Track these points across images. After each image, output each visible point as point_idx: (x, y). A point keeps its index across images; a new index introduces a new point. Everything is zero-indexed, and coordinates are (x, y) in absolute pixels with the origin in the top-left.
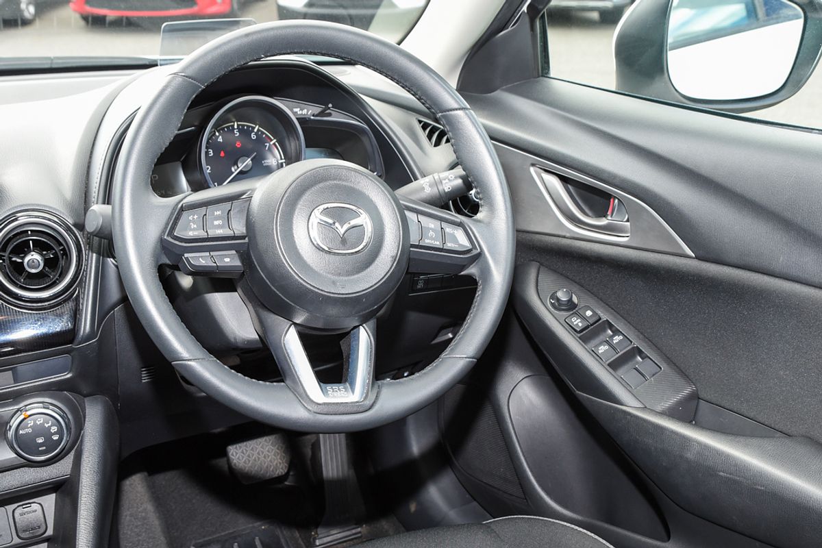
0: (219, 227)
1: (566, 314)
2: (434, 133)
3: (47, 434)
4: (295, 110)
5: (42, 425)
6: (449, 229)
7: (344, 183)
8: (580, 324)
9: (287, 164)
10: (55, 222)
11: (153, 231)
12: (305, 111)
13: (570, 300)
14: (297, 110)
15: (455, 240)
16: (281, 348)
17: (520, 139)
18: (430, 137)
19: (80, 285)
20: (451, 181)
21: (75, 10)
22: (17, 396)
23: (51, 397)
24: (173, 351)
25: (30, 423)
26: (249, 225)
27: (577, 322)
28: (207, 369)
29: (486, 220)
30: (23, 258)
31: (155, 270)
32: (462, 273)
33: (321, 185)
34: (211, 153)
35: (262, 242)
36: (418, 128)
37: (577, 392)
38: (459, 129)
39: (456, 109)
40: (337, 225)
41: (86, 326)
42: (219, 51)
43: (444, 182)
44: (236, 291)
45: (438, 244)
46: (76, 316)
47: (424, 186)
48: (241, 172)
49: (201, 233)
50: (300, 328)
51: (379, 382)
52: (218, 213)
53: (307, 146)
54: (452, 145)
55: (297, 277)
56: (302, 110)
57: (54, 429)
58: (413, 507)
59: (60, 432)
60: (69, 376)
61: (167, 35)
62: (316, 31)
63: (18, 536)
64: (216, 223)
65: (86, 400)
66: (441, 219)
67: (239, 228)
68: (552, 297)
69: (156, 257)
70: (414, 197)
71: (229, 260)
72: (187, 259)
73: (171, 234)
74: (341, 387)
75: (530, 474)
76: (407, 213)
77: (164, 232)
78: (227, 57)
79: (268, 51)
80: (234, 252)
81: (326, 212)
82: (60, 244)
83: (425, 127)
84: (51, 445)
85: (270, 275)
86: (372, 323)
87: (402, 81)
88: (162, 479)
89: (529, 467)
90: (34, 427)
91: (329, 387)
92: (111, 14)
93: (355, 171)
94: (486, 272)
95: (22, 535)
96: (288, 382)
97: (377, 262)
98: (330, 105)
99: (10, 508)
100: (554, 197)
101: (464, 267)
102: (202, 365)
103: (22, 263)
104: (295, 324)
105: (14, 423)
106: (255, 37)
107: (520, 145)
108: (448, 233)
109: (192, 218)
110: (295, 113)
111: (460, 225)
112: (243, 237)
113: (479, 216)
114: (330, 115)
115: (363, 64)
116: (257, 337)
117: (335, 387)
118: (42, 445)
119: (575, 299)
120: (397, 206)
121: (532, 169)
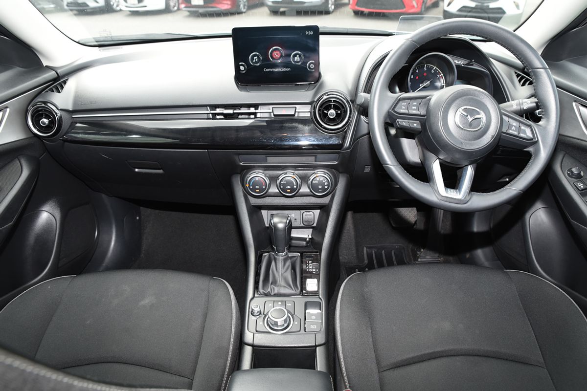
0: (414, 110)
1: (575, 180)
2: (522, 79)
3: (323, 185)
4: (455, 61)
5: (322, 181)
6: (523, 127)
7: (476, 98)
8: (582, 187)
9: (446, 86)
10: (343, 98)
11: (386, 107)
12: (460, 62)
13: (579, 174)
14: (456, 61)
15: (525, 133)
16: (430, 168)
17: (571, 87)
18: (520, 81)
19: (348, 126)
20: (529, 104)
21: (351, 8)
22: (314, 167)
23: (327, 170)
24: (384, 160)
25: (318, 179)
26: (428, 111)
27: (581, 185)
28: (397, 170)
29: (544, 126)
30: (328, 111)
31: (383, 124)
32: (525, 150)
33: (465, 97)
34: (412, 77)
35: (432, 119)
36: (514, 76)
37: (572, 220)
38: (540, 78)
39: (541, 68)
40: (469, 116)
41: (347, 143)
42: (429, 31)
43: (524, 104)
44: (414, 139)
45: (516, 133)
46: (344, 139)
47: (513, 105)
48: (424, 87)
49: (406, 111)
50: (441, 161)
51: (473, 193)
52: (415, 103)
53: (458, 79)
54: (534, 86)
55: (445, 138)
56: (458, 61)
57: (326, 184)
58: (468, 256)
59: (328, 185)
60: (336, 163)
61: (402, 21)
62: (476, 24)
63: (303, 223)
64: (414, 108)
65: (340, 174)
66: (520, 122)
67: (423, 111)
68: (569, 170)
69: (385, 118)
70: (508, 109)
71: (416, 125)
72: (398, 122)
73: (393, 109)
74: (454, 191)
75: (533, 254)
76: (504, 117)
77: (390, 108)
78: (431, 33)
79: (452, 32)
80: (419, 122)
81: (465, 110)
82: (343, 107)
83: (518, 76)
84: (324, 190)
85: (433, 135)
86: (475, 165)
87: (515, 52)
88: (358, 215)
89: (533, 251)
90: (319, 181)
91: (449, 190)
92: (366, 10)
93: (483, 93)
94: (537, 151)
95: (304, 223)
96: (431, 183)
97: (484, 137)
98: (473, 61)
99: (302, 211)
100: (584, 119)
101: (526, 147)
102: (396, 168)
103: (327, 113)
104: (439, 159)
105: (312, 178)
106: (447, 25)
107: (570, 90)
108: (522, 129)
109: (403, 104)
110: (455, 63)
111: (529, 126)
112: (424, 116)
113: (540, 123)
114: (472, 65)
115: (496, 42)
116: (420, 161)
117: (452, 190)
118: (320, 189)
119: (582, 174)
120: (500, 112)
121: (574, 104)
